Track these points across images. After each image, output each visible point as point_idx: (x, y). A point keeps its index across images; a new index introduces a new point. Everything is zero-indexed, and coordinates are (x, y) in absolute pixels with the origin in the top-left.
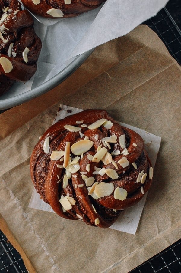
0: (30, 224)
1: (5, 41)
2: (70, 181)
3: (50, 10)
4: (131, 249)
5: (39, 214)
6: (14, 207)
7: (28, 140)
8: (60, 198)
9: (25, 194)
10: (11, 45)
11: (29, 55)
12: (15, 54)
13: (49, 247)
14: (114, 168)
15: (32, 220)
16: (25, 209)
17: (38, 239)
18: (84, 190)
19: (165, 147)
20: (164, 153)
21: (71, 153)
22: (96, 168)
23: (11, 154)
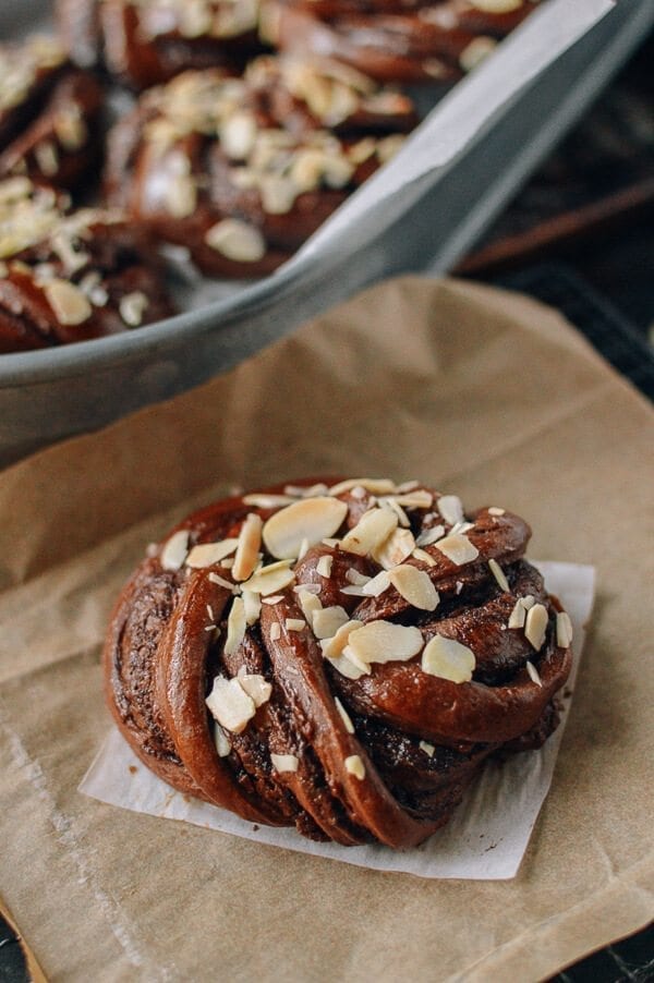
0: (75, 855)
4: (502, 935)
5: (114, 820)
6: (21, 794)
8: (208, 690)
14: (424, 567)
15: (84, 841)
16: (64, 797)
17: (101, 906)
18: (305, 644)
21: (263, 548)
22: (353, 574)
23: (36, 634)
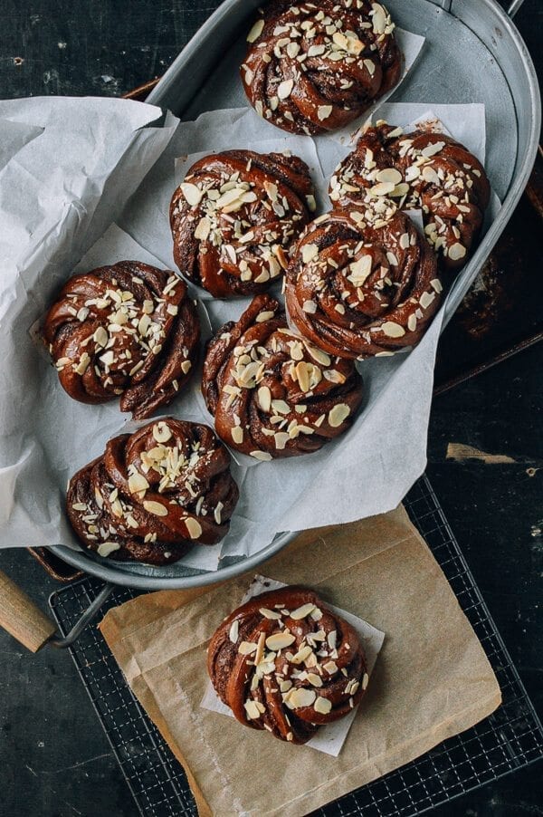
0: (199, 729)
1: (194, 495)
2: (261, 682)
3: (255, 452)
4: (330, 777)
5: (212, 716)
6: (180, 704)
7: (207, 616)
8: (245, 702)
9: (196, 688)
10: (202, 499)
11: (222, 512)
12: (204, 512)
13: (223, 762)
14: (318, 674)
15: (202, 724)
16: (195, 708)
17: (209, 750)
18: (278, 697)
19: (389, 646)
20: (387, 654)
21: (266, 647)
22: (295, 670)
23: (181, 635)
